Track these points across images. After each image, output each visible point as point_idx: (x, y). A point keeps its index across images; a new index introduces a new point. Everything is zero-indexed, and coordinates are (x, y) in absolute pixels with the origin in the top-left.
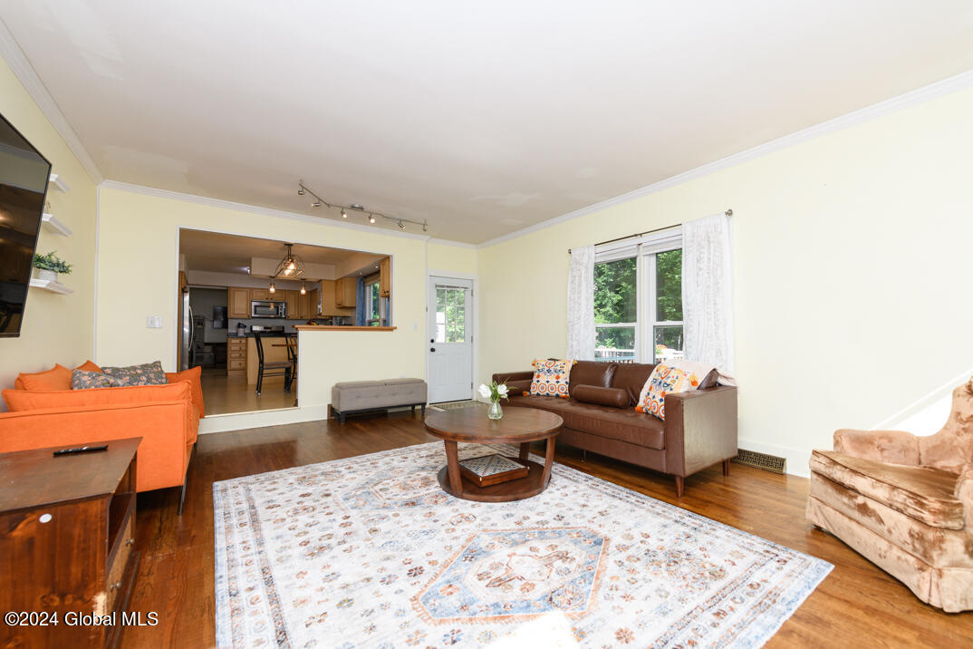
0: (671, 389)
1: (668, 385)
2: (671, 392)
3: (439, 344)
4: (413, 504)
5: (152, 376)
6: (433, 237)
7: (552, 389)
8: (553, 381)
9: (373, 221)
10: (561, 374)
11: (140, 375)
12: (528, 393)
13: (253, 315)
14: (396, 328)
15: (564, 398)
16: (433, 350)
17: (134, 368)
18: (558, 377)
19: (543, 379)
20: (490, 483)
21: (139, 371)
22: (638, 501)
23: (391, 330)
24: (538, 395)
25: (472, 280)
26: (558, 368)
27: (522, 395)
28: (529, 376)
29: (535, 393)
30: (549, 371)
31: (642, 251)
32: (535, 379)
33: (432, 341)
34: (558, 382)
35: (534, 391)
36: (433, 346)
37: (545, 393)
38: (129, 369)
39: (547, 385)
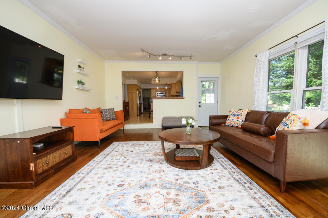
0: (288, 127)
1: (287, 125)
2: (288, 129)
3: (203, 104)
4: (151, 161)
5: (110, 112)
6: (199, 62)
7: (235, 123)
8: (235, 119)
9: (170, 58)
10: (240, 117)
11: (107, 111)
12: (224, 124)
13: (157, 96)
14: (184, 98)
15: (240, 128)
16: (200, 106)
17: (106, 109)
18: (238, 118)
19: (231, 118)
20: (180, 160)
21: (107, 110)
22: (249, 187)
23: (183, 99)
24: (228, 126)
25: (218, 77)
26: (239, 114)
27: (221, 125)
28: (226, 117)
29: (227, 125)
30: (234, 115)
31: (298, 46)
32: (228, 118)
33: (200, 103)
34: (238, 120)
35: (227, 124)
36: (200, 104)
37: (231, 125)
38: (105, 110)
39: (233, 121)
